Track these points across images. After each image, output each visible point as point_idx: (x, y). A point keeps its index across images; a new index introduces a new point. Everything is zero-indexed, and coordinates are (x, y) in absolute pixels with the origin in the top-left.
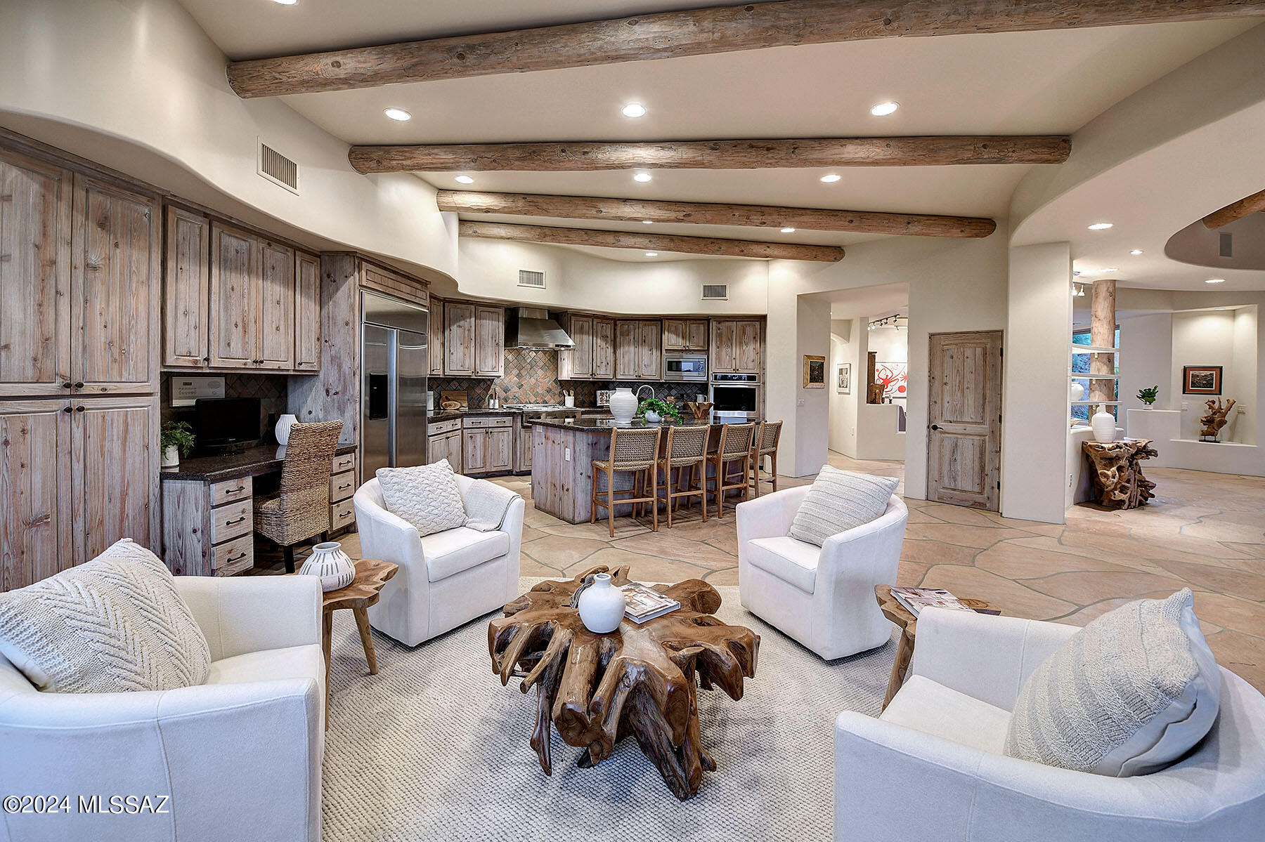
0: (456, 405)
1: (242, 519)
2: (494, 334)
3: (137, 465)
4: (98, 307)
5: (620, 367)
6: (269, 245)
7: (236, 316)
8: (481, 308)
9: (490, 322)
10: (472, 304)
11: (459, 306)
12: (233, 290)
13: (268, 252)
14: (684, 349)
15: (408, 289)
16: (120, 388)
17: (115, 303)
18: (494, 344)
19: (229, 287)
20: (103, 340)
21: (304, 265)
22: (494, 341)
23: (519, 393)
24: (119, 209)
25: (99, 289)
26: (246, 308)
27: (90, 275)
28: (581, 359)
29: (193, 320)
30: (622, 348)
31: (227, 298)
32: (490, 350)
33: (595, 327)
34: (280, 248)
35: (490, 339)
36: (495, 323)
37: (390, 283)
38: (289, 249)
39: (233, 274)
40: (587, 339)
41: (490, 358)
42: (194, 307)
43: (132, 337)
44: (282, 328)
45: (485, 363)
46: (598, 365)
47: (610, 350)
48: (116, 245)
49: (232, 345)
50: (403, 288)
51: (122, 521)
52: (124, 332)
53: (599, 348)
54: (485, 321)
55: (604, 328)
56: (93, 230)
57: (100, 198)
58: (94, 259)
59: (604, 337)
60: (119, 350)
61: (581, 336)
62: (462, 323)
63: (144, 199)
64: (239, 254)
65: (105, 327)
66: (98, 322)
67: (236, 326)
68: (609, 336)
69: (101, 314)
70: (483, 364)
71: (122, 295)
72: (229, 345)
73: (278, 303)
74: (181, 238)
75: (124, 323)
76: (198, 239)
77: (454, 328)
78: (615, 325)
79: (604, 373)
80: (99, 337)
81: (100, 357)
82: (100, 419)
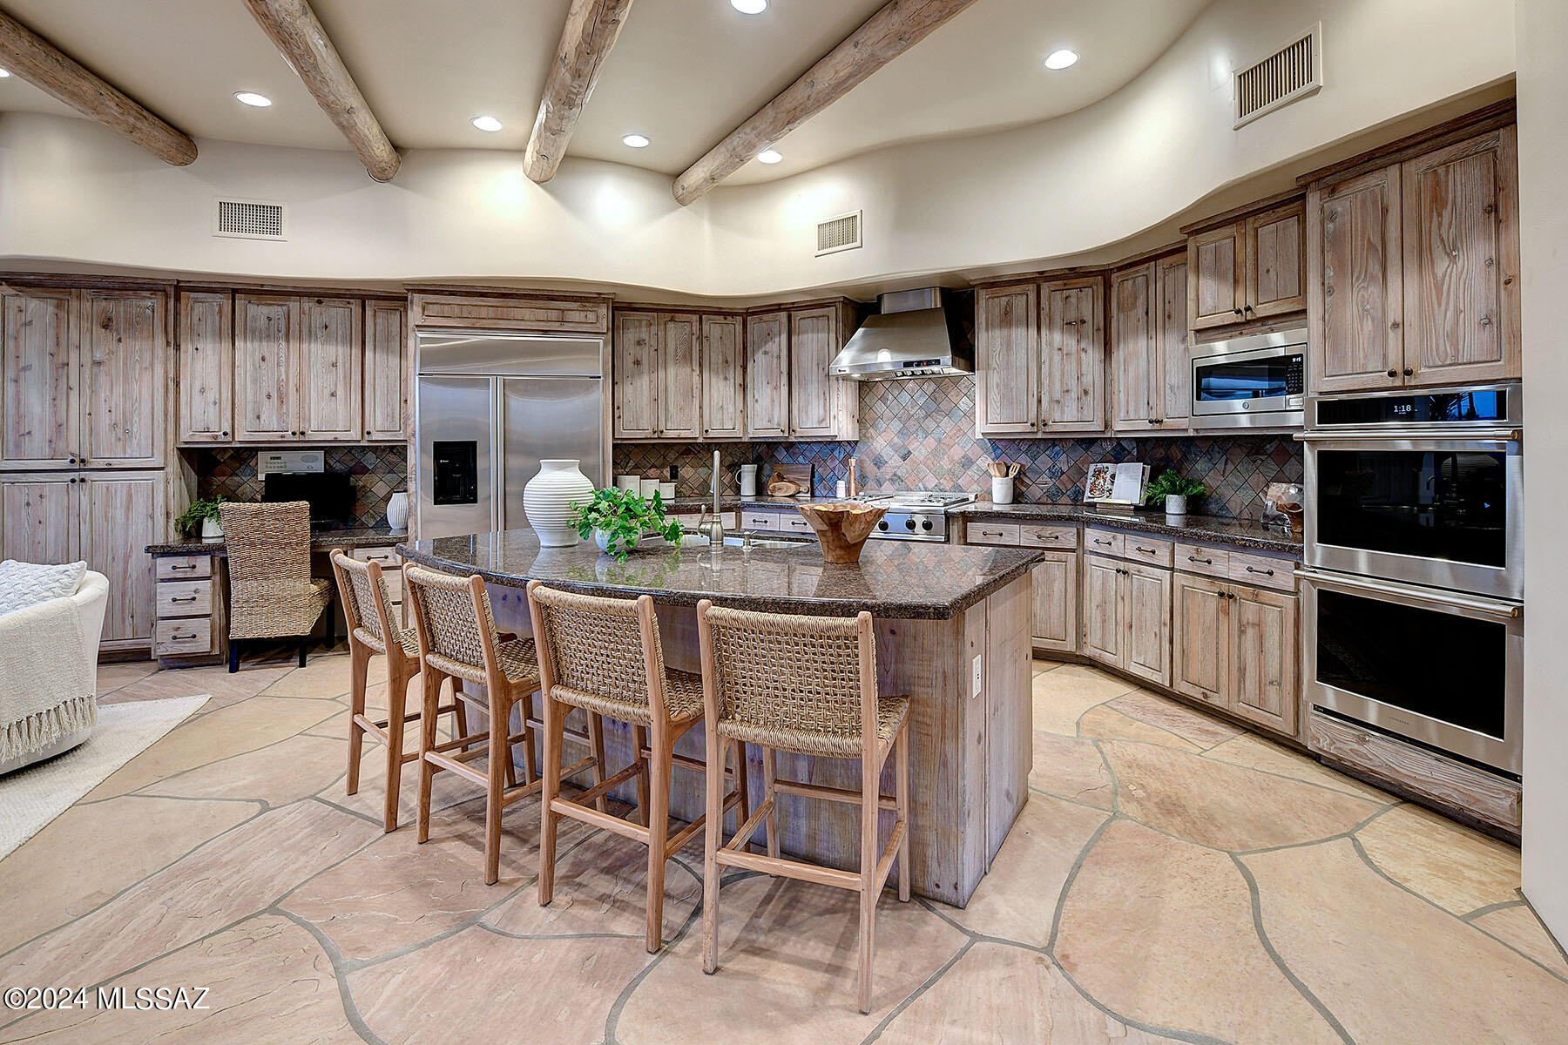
0: (788, 488)
1: (194, 599)
2: (822, 357)
3: (141, 531)
4: (103, 395)
5: (1120, 398)
6: (320, 302)
7: (269, 385)
8: (800, 314)
9: (815, 336)
10: (784, 310)
11: (765, 317)
12: (263, 359)
13: (317, 309)
14: (1240, 319)
15: (541, 314)
16: (124, 463)
17: (118, 390)
18: (822, 377)
19: (258, 357)
20: (108, 422)
21: (380, 314)
22: (821, 370)
23: (903, 468)
24: (122, 309)
25: (103, 380)
26: (284, 377)
27: (96, 369)
28: (1006, 386)
29: (212, 395)
30: (1121, 346)
31: (257, 369)
32: (813, 388)
33: (1044, 303)
34: (338, 302)
35: (815, 368)
36: (824, 336)
37: (484, 312)
38: (351, 301)
39: (264, 343)
40: (1023, 336)
41: (815, 404)
42: (212, 383)
43: (136, 419)
44: (340, 393)
45: (807, 412)
46: (1057, 396)
47: (1093, 356)
48: (120, 340)
49: (263, 418)
50: (526, 314)
51: (125, 579)
52: (128, 414)
53: (1057, 357)
54: (805, 336)
55: (1073, 300)
56: (100, 332)
57: (104, 303)
58: (98, 356)
59: (1074, 325)
60: (123, 431)
61: (1005, 332)
62: (768, 347)
63: (147, 294)
64: (272, 322)
65: (110, 411)
66: (103, 408)
67: (269, 397)
68: (1088, 318)
69: (105, 401)
70: (804, 414)
71: (126, 381)
72: (258, 417)
73: (334, 365)
74: (195, 319)
75: (127, 406)
76: (217, 318)
77: (759, 356)
78: (1107, 286)
79: (1070, 417)
80: (104, 420)
81: (106, 438)
82: (105, 489)
